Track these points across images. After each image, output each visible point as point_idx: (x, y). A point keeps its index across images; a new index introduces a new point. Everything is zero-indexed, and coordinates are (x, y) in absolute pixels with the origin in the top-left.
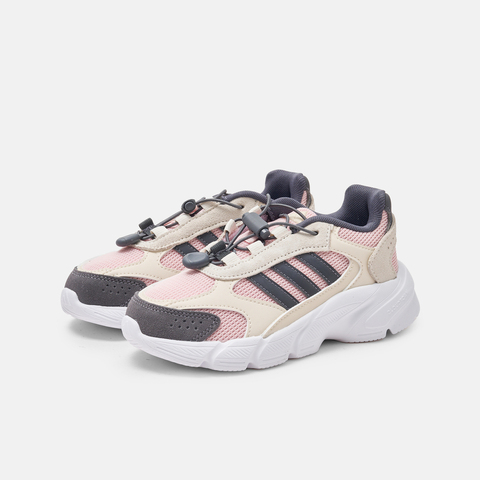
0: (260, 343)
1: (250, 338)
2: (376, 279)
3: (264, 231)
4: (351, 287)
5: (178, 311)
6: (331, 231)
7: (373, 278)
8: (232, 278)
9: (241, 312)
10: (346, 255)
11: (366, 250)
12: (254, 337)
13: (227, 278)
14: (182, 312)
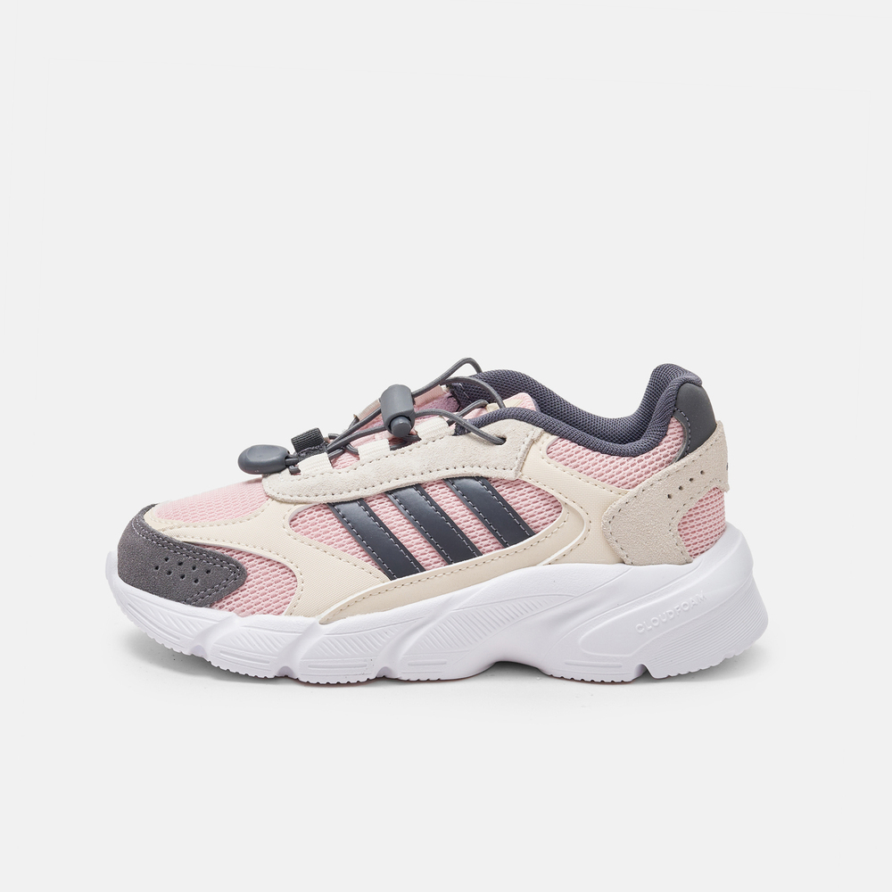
0: (308, 632)
1: (293, 619)
2: (623, 553)
3: (401, 421)
4: (556, 561)
5: (176, 544)
6: (533, 442)
7: (614, 551)
8: (296, 498)
9: (291, 566)
10: (557, 496)
11: (605, 492)
12: (301, 619)
13: (287, 497)
14: (182, 545)
